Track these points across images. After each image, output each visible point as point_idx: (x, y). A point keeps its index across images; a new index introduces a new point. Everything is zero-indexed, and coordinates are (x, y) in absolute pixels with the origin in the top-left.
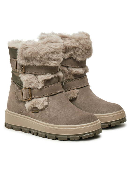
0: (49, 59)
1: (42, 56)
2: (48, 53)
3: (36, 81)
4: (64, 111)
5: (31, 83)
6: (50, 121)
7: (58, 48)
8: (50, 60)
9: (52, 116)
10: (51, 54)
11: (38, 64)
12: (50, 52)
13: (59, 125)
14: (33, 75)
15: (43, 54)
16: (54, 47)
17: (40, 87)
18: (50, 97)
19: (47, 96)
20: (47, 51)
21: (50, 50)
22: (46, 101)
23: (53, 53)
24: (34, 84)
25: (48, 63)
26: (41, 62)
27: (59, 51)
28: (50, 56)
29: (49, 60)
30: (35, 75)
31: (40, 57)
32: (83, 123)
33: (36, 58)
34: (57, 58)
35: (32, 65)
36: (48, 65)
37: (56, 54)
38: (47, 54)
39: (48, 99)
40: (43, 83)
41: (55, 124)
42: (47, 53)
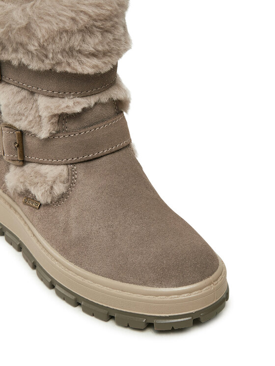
0: (71, 52)
1: (45, 44)
2: (67, 31)
3: (33, 112)
4: (112, 226)
5: (19, 118)
6: (64, 248)
7: (108, 13)
8: (75, 53)
9: (74, 233)
10: (79, 37)
11: (34, 65)
12: (75, 28)
13: (87, 269)
14: (24, 93)
15: (46, 37)
16: (91, 10)
17: (44, 134)
18: (78, 165)
19: (67, 164)
20: (61, 25)
21: (73, 19)
22: (63, 179)
23: (87, 31)
24: (26, 122)
25: (69, 64)
26: (44, 59)
27: (109, 24)
28: (76, 41)
29: (72, 55)
30: (32, 93)
31: (36, 44)
32: (161, 286)
33: (27, 44)
34: (100, 48)
35: (15, 63)
36: (69, 70)
37: (100, 36)
38: (65, 35)
39: (71, 174)
40: (53, 123)
41: (76, 264)
42: (62, 33)
